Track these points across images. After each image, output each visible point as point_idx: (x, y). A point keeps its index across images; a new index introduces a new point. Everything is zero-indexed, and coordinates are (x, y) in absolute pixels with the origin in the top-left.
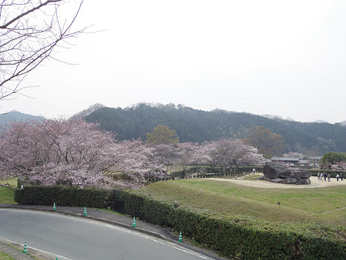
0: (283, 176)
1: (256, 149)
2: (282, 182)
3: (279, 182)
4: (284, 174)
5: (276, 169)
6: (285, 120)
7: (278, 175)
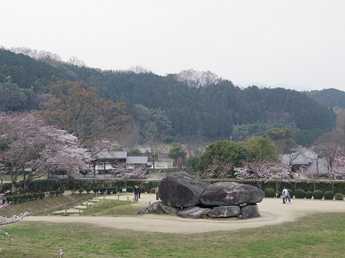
0: (208, 203)
1: (71, 137)
2: (207, 216)
3: (201, 217)
4: (210, 197)
5: (190, 187)
6: (66, 65)
7: (196, 201)
